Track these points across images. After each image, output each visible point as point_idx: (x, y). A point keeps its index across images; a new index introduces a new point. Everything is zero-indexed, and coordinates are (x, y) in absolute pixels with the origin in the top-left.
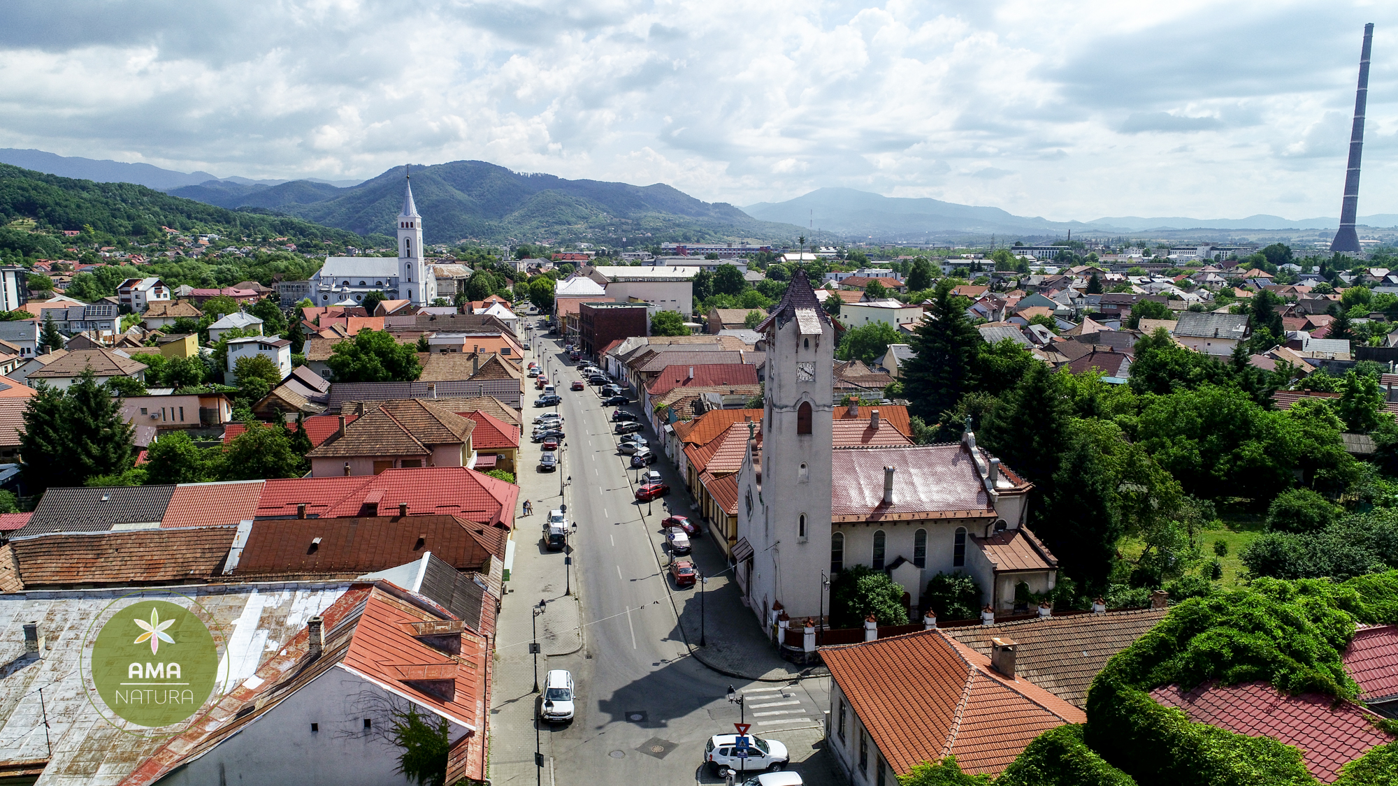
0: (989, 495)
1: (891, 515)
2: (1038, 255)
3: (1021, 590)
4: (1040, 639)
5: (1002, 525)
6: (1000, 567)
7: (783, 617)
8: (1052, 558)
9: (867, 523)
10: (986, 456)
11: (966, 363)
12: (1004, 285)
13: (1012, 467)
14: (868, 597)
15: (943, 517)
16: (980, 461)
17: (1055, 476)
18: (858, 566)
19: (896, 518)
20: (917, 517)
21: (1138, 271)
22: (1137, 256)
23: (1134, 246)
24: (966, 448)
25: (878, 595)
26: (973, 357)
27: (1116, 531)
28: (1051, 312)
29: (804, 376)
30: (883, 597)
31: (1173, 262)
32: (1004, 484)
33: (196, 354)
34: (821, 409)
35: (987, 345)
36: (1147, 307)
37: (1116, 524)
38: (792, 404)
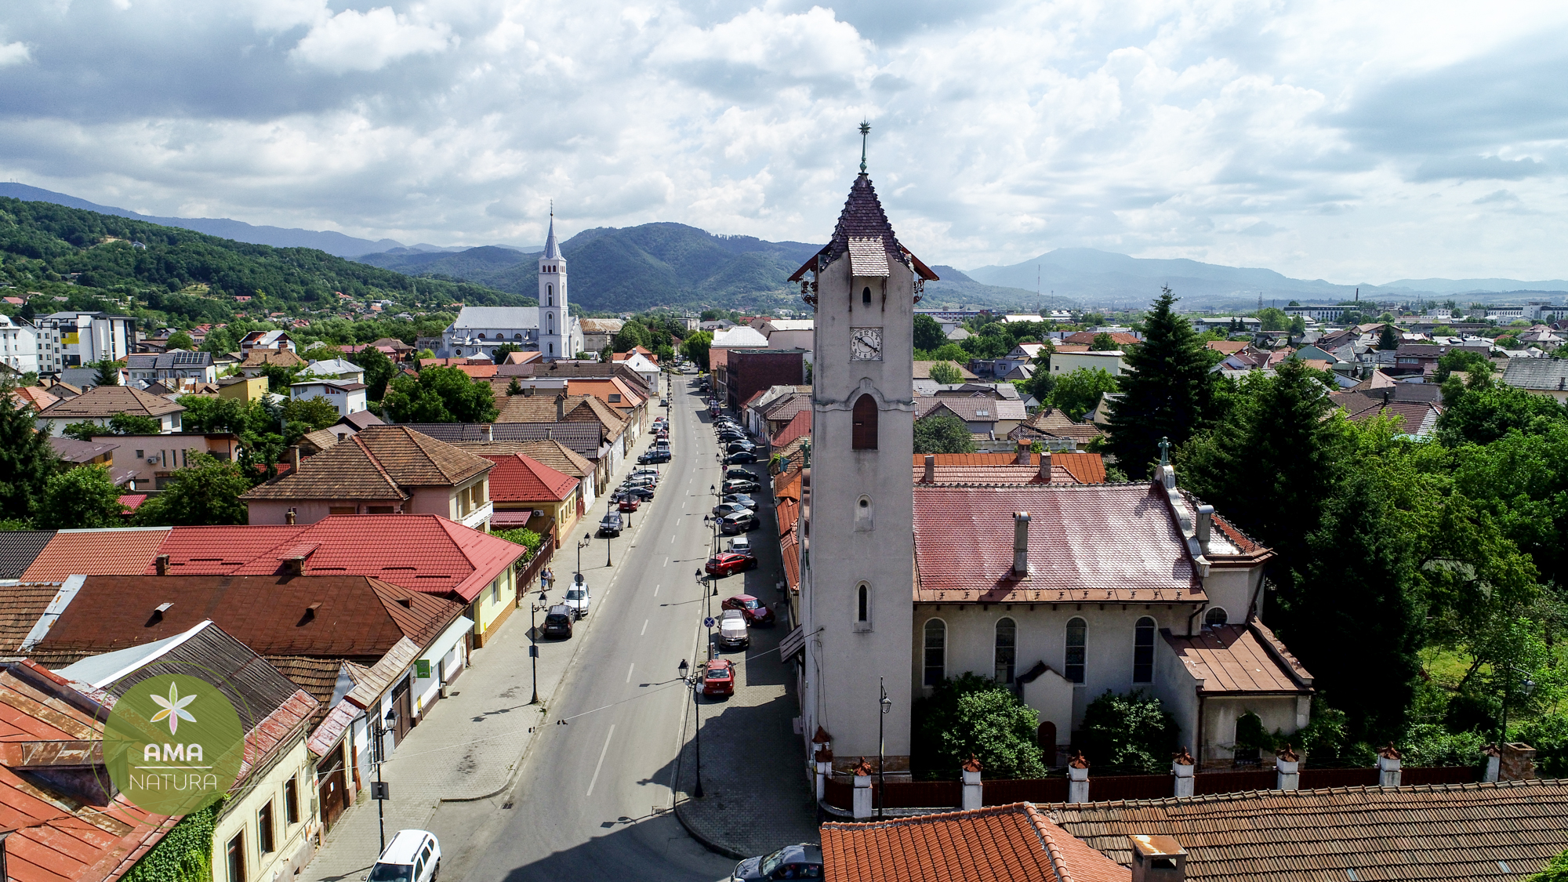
0: (1194, 566)
1: (1023, 594)
2: (1317, 317)
3: (1248, 728)
4: (1251, 837)
5: (1217, 616)
6: (1210, 686)
7: (824, 756)
8: (1303, 673)
9: (984, 604)
10: (1194, 503)
11: (1197, 403)
12: (1270, 343)
13: (1238, 522)
14: (973, 726)
15: (1113, 598)
16: (1182, 509)
17: (1310, 537)
18: (968, 675)
19: (1031, 596)
20: (1067, 597)
21: (1445, 331)
22: (1446, 317)
23: (1439, 307)
24: (1159, 492)
25: (991, 725)
26: (1205, 395)
27: (1420, 631)
28: (1329, 366)
29: (863, 352)
30: (1001, 729)
31: (1493, 322)
32: (1220, 547)
33: (259, 399)
34: (893, 406)
35: (1227, 381)
36: (1458, 359)
37: (1420, 620)
38: (843, 397)
